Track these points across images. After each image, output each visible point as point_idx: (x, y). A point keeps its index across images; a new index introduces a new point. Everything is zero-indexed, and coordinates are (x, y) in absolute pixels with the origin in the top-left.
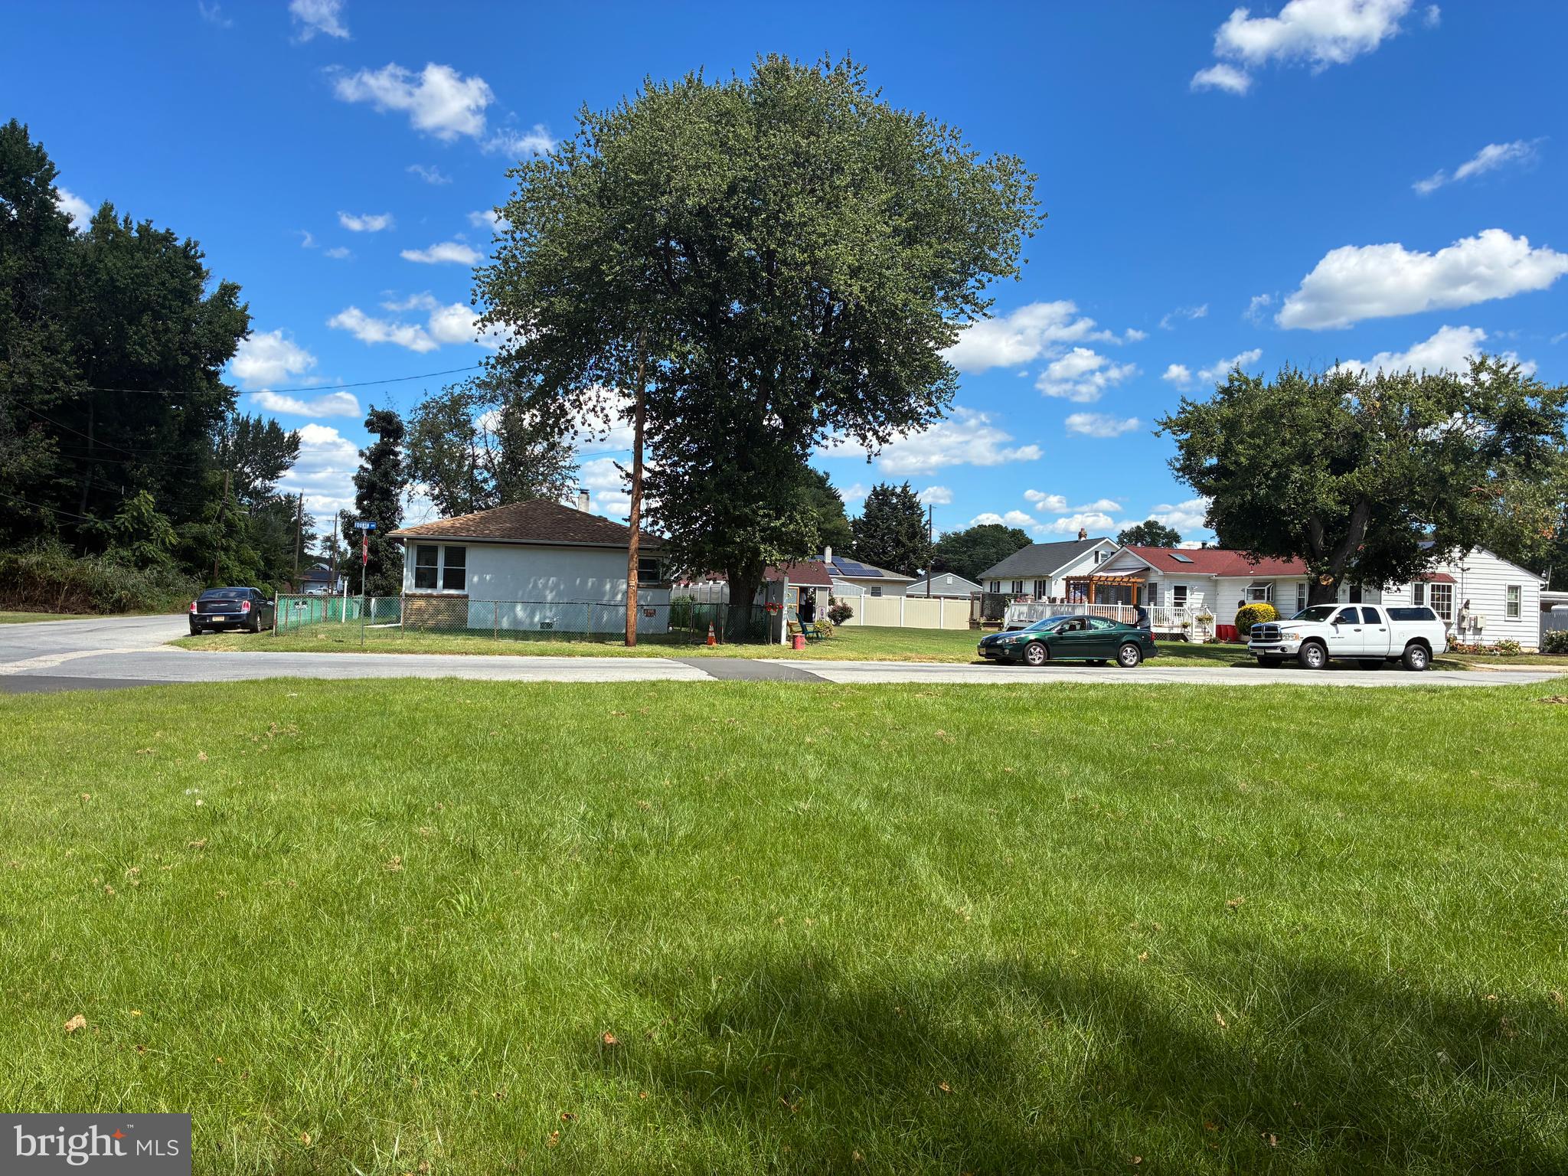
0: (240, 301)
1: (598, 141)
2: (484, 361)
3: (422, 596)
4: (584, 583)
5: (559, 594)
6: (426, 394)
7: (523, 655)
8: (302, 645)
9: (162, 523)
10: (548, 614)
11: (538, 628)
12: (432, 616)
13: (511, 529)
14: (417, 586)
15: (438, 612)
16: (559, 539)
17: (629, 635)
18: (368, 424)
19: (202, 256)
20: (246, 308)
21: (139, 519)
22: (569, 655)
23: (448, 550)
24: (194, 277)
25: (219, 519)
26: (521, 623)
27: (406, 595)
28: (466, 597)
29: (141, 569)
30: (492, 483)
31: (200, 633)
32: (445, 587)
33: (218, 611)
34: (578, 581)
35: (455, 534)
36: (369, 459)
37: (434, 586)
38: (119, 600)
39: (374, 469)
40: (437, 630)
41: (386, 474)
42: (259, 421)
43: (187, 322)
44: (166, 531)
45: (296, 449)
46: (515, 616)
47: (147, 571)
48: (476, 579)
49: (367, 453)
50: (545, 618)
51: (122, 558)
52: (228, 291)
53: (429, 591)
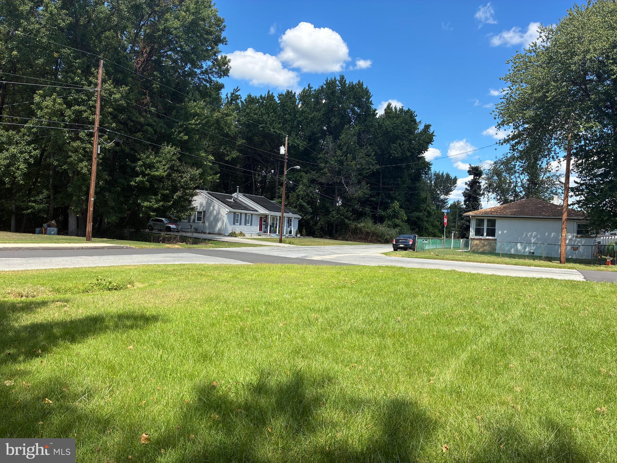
0: (431, 130)
1: (548, 39)
2: (498, 142)
3: (477, 239)
4: (550, 234)
5: (537, 239)
6: (496, 158)
7: (508, 264)
8: (422, 256)
9: (402, 212)
10: (532, 248)
11: (528, 254)
12: (481, 247)
13: (516, 211)
14: (476, 235)
15: (484, 245)
16: (537, 215)
17: (562, 259)
18: (469, 172)
19: (416, 116)
20: (433, 133)
21: (394, 211)
22: (528, 266)
23: (488, 220)
24: (414, 124)
25: (425, 211)
26: (520, 251)
27: (471, 239)
28: (496, 240)
29: (394, 228)
30: (524, 193)
31: (397, 250)
32: (487, 235)
33: (402, 243)
34: (547, 234)
35: (491, 214)
36: (469, 185)
37: (482, 235)
38: (386, 239)
39: (471, 189)
40: (483, 253)
41: (475, 191)
42: (443, 174)
43: (410, 141)
44: (403, 215)
45: (456, 183)
46: (517, 249)
47: (396, 229)
48: (500, 232)
49: (468, 183)
50: (531, 250)
51: (389, 225)
52: (427, 127)
53: (481, 237)
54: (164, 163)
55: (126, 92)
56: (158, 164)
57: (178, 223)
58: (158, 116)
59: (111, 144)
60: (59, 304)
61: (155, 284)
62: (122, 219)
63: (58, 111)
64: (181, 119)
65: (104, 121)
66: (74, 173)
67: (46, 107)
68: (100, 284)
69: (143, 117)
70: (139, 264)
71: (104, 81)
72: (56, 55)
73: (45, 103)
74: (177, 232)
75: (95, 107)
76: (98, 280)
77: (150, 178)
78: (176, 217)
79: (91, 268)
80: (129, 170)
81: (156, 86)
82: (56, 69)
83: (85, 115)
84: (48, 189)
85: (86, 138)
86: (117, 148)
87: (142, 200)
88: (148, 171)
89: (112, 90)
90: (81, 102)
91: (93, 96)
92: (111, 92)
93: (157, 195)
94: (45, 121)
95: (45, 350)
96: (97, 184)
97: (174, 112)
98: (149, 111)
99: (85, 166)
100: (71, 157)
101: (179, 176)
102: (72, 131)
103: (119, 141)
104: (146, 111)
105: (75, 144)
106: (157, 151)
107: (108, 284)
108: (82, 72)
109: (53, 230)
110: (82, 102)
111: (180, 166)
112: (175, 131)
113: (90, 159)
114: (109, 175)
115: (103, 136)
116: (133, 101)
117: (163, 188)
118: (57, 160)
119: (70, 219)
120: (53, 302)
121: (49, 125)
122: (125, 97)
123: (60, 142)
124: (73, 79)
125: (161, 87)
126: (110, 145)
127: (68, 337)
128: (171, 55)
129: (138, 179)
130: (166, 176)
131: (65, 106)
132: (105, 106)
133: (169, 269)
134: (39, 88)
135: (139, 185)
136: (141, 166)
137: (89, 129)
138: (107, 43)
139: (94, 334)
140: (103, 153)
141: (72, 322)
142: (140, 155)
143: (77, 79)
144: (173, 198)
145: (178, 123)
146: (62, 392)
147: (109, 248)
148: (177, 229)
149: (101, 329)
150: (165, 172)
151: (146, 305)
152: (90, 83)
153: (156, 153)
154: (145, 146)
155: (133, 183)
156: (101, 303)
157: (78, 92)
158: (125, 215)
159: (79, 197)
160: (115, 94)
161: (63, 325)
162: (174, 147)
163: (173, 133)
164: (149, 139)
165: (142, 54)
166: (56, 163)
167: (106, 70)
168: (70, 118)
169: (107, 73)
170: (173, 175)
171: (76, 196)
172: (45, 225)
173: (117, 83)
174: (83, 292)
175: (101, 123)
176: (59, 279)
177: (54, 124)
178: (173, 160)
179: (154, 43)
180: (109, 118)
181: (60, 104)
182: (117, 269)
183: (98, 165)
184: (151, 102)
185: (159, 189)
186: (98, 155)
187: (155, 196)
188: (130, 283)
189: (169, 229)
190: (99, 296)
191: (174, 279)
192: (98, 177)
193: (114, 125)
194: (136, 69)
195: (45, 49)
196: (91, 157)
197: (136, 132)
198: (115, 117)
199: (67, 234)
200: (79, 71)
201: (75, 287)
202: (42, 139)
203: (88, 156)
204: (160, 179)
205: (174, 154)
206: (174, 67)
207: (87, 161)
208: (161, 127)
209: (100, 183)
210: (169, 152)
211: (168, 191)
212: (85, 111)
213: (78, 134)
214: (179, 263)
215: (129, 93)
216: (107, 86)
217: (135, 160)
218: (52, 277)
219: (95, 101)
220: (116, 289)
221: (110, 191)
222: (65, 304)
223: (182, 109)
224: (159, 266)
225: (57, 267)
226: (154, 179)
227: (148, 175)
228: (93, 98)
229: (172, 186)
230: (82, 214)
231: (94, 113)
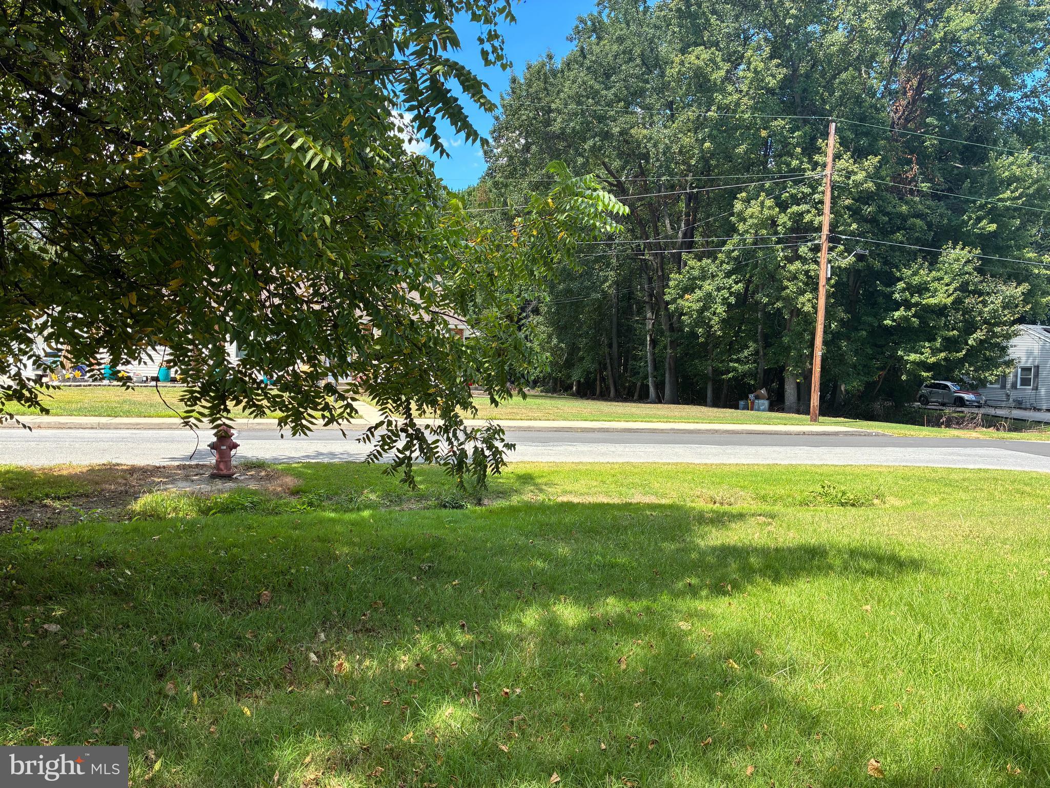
54: (947, 279)
55: (875, 167)
56: (936, 284)
57: (980, 391)
58: (935, 197)
59: (851, 259)
60: (763, 519)
61: (926, 502)
62: (869, 386)
63: (767, 219)
64: (981, 194)
65: (837, 222)
66: (791, 313)
67: (751, 217)
68: (826, 495)
69: (907, 203)
70: (897, 464)
71: (837, 157)
72: (764, 133)
73: (749, 211)
74: (976, 407)
75: (821, 202)
76: (823, 487)
77: (920, 310)
78: (973, 379)
79: (815, 466)
80: (881, 300)
81: (930, 142)
82: (765, 155)
83: (807, 218)
84: (756, 341)
85: (810, 255)
86: (860, 264)
87: (905, 350)
88: (915, 299)
89: (850, 169)
90: (801, 199)
91: (820, 185)
92: (848, 172)
93: (935, 340)
94: (749, 238)
95: (736, 586)
96: (827, 328)
97: (967, 184)
98: (918, 191)
99: (809, 300)
100: (787, 287)
101: (980, 302)
102: (789, 247)
103: (862, 252)
104: (912, 192)
105: (793, 267)
106: (933, 260)
107: (840, 495)
108: (803, 150)
109: (763, 404)
110: (804, 198)
111: (981, 282)
112: (970, 218)
113: (815, 289)
114: (846, 312)
115: (836, 247)
116: (888, 178)
117: (946, 327)
118: (767, 296)
119: (786, 387)
120: (753, 515)
121: (755, 243)
122: (872, 176)
123: (771, 267)
124: (788, 165)
125: (940, 141)
126: (848, 261)
127: (769, 573)
128: (959, 80)
129: (897, 314)
130: (953, 303)
131: (777, 209)
132: (839, 197)
133: (954, 476)
134: (740, 190)
135: (899, 325)
136: (903, 290)
137: (814, 239)
138: (843, 91)
139: (808, 575)
140: (837, 275)
141: (777, 550)
142: (900, 271)
143: (795, 163)
144: (967, 344)
145: (974, 202)
146: (754, 655)
147: (846, 434)
148: (978, 402)
149: (819, 568)
150: (949, 296)
151: (901, 538)
152: (815, 165)
153: (931, 264)
154: (909, 254)
155: (888, 322)
156: (824, 525)
157: (796, 183)
158: (876, 378)
159: (799, 350)
160: (855, 174)
161: (764, 552)
162: (967, 249)
163: (965, 223)
164: (917, 241)
165: (905, 93)
166: (765, 300)
167: (840, 138)
168: (784, 227)
169: (844, 142)
170: (967, 301)
171: (795, 349)
172: (751, 396)
173: (859, 154)
174: (801, 505)
175: (833, 227)
176: (766, 481)
177: (764, 240)
178: (967, 273)
179: (926, 67)
180: (846, 216)
181: (770, 208)
182: (858, 471)
183: (828, 296)
184: (921, 174)
185: (939, 329)
186: (828, 279)
187: (929, 341)
188: (877, 497)
189: (961, 402)
190: (823, 514)
191: (963, 495)
192: (829, 316)
193: (854, 226)
194: (894, 123)
195: (748, 128)
196: (818, 284)
197: (893, 233)
198: (855, 213)
199: (782, 410)
200: (799, 150)
201: (789, 496)
202: (747, 265)
203: (812, 283)
204: (941, 311)
205: (968, 261)
206: (966, 100)
207: (811, 292)
208: (941, 215)
209: (833, 326)
210: (958, 260)
211: (955, 332)
212: (808, 212)
213: (797, 250)
214: (977, 467)
215: (880, 167)
216: (841, 164)
217: (892, 281)
218: (756, 476)
219: (823, 193)
220: (853, 505)
221: (848, 338)
222: (770, 520)
223: (983, 174)
224: (934, 470)
225: (764, 462)
226: (926, 312)
227: (917, 304)
228: (820, 189)
229: (965, 321)
230: (805, 379)
231: (820, 213)
